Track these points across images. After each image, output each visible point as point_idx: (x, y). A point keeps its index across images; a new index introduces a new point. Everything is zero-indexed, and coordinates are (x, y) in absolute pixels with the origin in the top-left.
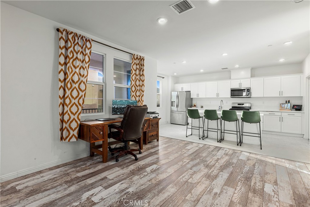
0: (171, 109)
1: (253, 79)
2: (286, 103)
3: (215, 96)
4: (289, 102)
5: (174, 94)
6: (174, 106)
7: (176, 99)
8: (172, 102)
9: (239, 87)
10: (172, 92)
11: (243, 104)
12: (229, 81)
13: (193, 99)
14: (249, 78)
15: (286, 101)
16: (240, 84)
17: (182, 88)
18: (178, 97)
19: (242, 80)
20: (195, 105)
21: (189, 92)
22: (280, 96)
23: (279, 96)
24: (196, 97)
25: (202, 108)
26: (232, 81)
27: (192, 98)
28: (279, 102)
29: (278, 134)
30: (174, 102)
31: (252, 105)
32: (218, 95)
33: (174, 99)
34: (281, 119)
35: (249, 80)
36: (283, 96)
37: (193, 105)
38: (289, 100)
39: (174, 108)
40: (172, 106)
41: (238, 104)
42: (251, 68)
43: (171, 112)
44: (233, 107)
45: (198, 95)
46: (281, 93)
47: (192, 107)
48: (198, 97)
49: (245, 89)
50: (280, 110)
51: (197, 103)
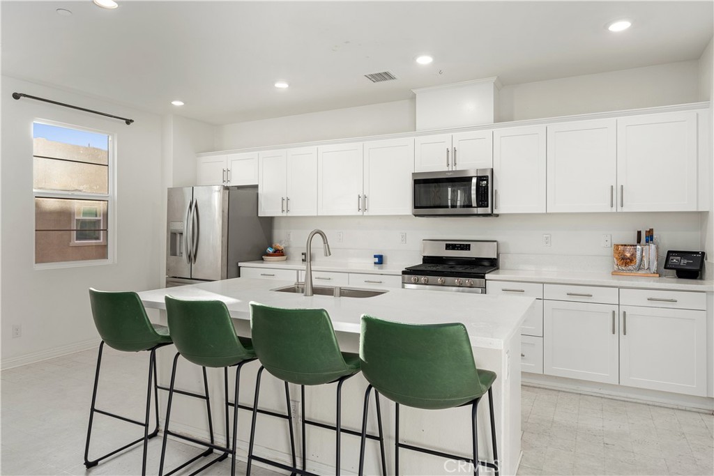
1: (505, 131)
2: (639, 241)
3: (354, 210)
4: (650, 236)
6: (182, 254)
9: (446, 169)
11: (467, 247)
12: (407, 140)
14: (487, 127)
15: (639, 233)
16: (452, 154)
17: (226, 173)
18: (193, 211)
19: (457, 136)
20: (282, 246)
21: (244, 193)
22: (614, 210)
23: (608, 209)
24: (280, 214)
26: (419, 139)
27: (269, 222)
29: (605, 392)
30: (182, 234)
31: (501, 250)
32: (363, 202)
34: (619, 323)
35: (489, 133)
36: (625, 209)
37: (270, 250)
38: (651, 230)
40: (173, 253)
41: (449, 247)
43: (168, 283)
44: (427, 260)
45: (286, 201)
46: (618, 194)
47: (263, 257)
48: (288, 211)
49: (470, 179)
50: (614, 273)
51: (291, 240)
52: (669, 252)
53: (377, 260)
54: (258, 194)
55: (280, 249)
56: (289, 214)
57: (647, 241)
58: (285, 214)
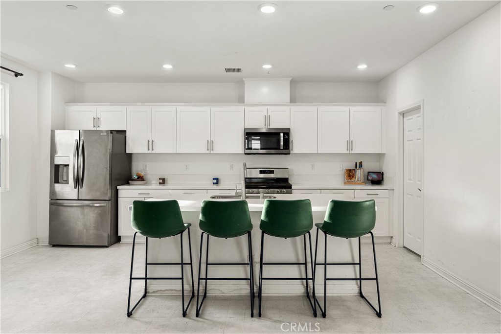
0: (53, 192)
1: (295, 108)
2: (356, 167)
3: (203, 150)
4: (361, 165)
5: (67, 140)
6: (67, 182)
7: (72, 157)
8: (57, 167)
9: (263, 127)
10: (57, 132)
11: (272, 172)
12: (240, 108)
13: (134, 158)
14: (287, 105)
15: (356, 163)
16: (267, 119)
17: (97, 120)
18: (80, 149)
19: (270, 109)
20: (142, 174)
21: (119, 136)
22: (348, 152)
23: (346, 152)
24: (146, 151)
25: (161, 187)
26: (247, 108)
27: (130, 155)
28: (341, 166)
30: (67, 166)
32: (210, 144)
33: (66, 156)
35: (287, 108)
36: (353, 152)
37: (135, 177)
38: (361, 162)
39: (67, 190)
40: (57, 181)
41: (261, 172)
42: (290, 79)
43: (51, 204)
44: (247, 180)
45: (151, 144)
46: (350, 144)
47: (130, 182)
48: (153, 149)
49: (279, 134)
50: (345, 183)
51: (148, 169)
52: (369, 172)
53: (215, 181)
54: (126, 137)
55: (142, 176)
56: (153, 152)
57: (360, 167)
58: (149, 152)
